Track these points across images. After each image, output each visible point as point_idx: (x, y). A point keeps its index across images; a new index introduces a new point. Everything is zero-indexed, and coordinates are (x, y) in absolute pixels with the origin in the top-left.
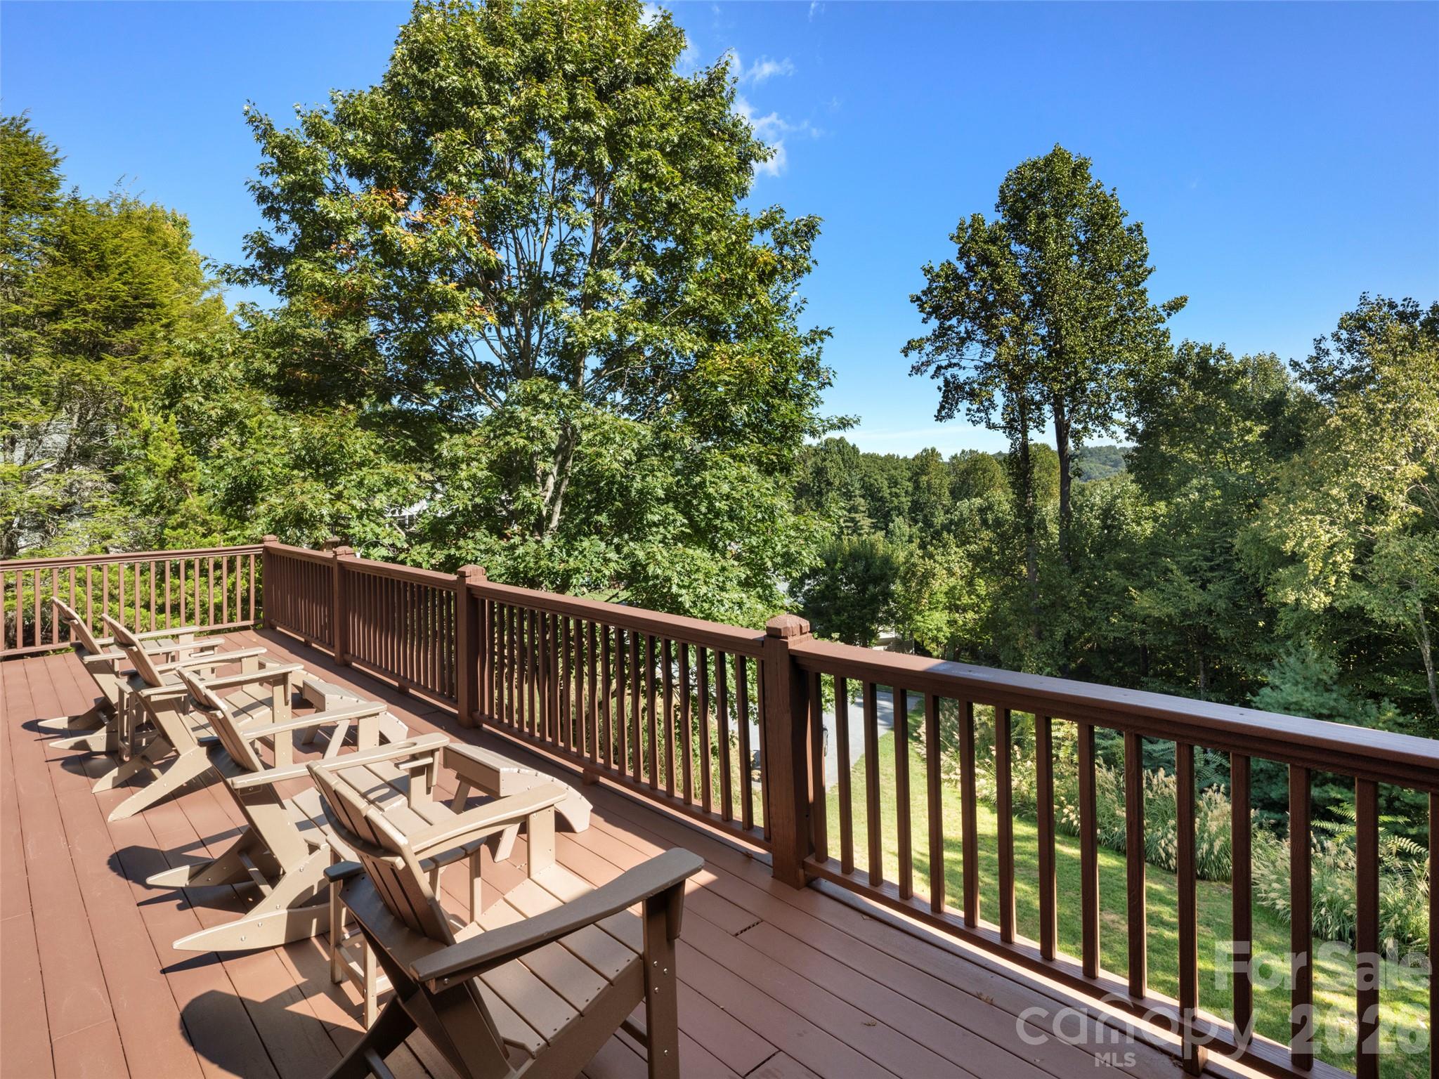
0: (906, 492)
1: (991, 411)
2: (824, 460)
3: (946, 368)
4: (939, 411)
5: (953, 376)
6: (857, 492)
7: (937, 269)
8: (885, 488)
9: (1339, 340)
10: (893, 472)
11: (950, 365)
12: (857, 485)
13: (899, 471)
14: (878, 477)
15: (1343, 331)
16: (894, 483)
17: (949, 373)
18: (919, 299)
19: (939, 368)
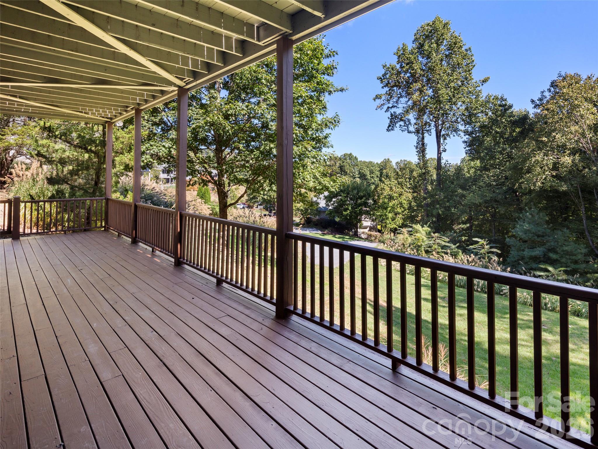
0: (377, 176)
1: (410, 126)
2: (343, 162)
3: (391, 108)
4: (388, 127)
5: (395, 113)
6: (357, 176)
7: (388, 66)
8: (368, 174)
9: (550, 91)
10: (372, 168)
11: (393, 107)
12: (357, 173)
13: (374, 168)
14: (365, 170)
15: (552, 88)
16: (372, 172)
17: (392, 110)
18: (381, 78)
19: (388, 108)
